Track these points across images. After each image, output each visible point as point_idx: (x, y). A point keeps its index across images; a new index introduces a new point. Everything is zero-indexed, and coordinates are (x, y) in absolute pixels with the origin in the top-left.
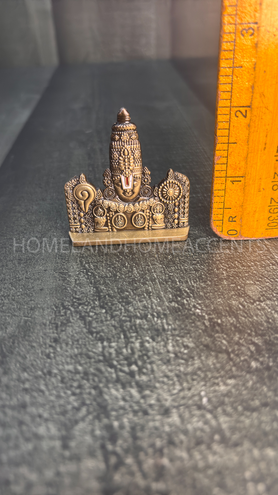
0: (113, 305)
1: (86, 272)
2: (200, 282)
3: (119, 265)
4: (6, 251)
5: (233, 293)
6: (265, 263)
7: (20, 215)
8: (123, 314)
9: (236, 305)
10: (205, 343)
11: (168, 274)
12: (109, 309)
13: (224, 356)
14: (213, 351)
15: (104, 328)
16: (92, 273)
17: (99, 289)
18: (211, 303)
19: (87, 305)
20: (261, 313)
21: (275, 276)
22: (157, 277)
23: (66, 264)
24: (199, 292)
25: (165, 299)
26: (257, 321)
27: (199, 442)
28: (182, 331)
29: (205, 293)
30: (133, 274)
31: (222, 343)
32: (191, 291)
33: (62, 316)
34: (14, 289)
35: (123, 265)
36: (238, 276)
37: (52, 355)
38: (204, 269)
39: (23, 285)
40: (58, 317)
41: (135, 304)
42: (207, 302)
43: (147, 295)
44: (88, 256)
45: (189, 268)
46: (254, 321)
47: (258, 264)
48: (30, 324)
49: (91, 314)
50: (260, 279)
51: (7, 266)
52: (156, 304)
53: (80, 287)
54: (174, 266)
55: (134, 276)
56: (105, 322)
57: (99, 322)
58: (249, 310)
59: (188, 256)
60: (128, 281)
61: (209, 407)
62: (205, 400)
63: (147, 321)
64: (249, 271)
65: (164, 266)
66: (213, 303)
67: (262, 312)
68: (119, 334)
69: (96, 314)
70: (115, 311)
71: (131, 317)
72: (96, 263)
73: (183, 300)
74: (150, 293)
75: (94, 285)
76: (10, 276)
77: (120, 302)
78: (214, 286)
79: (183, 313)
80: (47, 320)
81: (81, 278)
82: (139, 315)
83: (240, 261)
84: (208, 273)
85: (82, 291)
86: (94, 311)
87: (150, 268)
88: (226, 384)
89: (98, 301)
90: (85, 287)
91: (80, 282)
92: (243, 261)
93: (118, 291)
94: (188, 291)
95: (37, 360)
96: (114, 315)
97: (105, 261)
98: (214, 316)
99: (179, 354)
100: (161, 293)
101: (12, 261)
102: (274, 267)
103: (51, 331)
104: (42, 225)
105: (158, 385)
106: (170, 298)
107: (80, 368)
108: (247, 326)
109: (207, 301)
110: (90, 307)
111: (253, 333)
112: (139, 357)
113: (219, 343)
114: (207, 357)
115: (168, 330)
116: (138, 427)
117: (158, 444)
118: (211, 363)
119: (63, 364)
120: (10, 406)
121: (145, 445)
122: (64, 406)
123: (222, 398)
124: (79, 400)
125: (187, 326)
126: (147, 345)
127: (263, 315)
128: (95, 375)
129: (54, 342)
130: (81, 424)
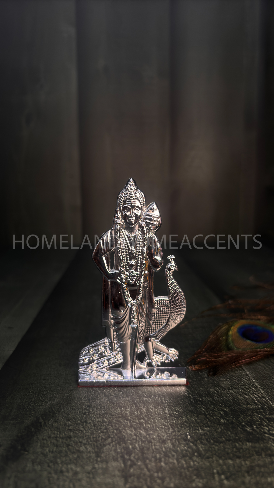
5: (211, 385)
13: (204, 416)
14: (195, 414)
18: (196, 390)
21: (241, 376)
26: (227, 399)
27: (184, 456)
40: (90, 395)
48: (71, 397)
49: (112, 394)
50: (230, 378)
61: (191, 440)
62: (189, 437)
67: (230, 395)
70: (129, 393)
88: (202, 429)
95: (77, 416)
102: (241, 372)
105: (158, 429)
112: (146, 416)
114: (191, 417)
115: (166, 403)
116: (145, 449)
117: (158, 456)
118: (194, 420)
119: (94, 418)
120: (60, 437)
121: (150, 456)
122: (96, 438)
123: (200, 436)
124: (106, 435)
125: (179, 401)
126: (151, 410)
127: (230, 397)
128: (117, 424)
129: (88, 407)
130: (107, 447)
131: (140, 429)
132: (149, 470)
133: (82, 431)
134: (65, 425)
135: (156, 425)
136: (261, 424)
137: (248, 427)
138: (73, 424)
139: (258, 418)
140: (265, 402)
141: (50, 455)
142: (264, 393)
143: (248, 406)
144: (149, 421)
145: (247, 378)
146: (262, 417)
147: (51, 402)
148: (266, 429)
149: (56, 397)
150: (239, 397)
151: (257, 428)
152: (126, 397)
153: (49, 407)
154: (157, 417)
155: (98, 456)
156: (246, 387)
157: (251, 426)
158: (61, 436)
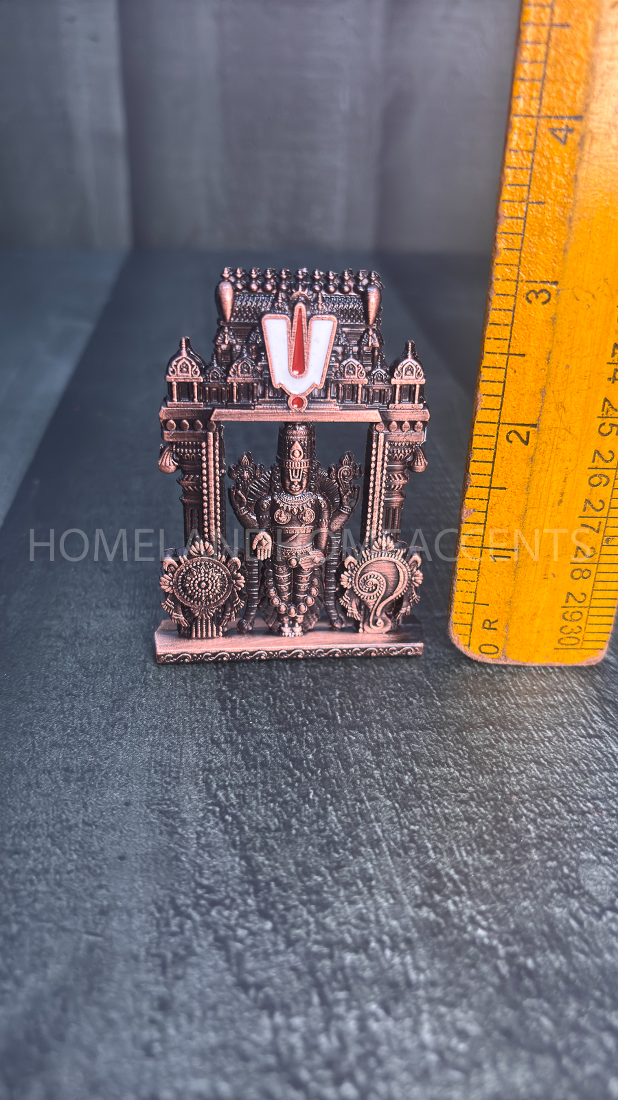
0: (288, 909)
1: (221, 812)
2: (479, 851)
3: (295, 796)
4: (34, 745)
7: (60, 644)
8: (314, 936)
9: (562, 917)
10: (504, 1024)
11: (408, 828)
12: (280, 920)
15: (272, 973)
16: (234, 816)
17: (254, 864)
19: (228, 908)
22: (384, 836)
23: (174, 787)
24: (480, 879)
25: (404, 897)
28: (450, 988)
29: (494, 885)
30: (327, 824)
31: (540, 1024)
32: (462, 878)
33: (174, 934)
34: (58, 851)
35: (304, 798)
36: (562, 839)
37: (157, 1048)
38: (485, 815)
39: (79, 842)
41: (339, 909)
42: (498, 909)
43: (364, 886)
44: (222, 766)
45: (454, 812)
46: (607, 965)
47: (602, 806)
51: (38, 787)
52: (387, 910)
53: (210, 856)
54: (420, 807)
55: (331, 829)
56: (272, 958)
57: (261, 956)
58: (592, 934)
59: (449, 777)
60: (319, 844)
63: (370, 957)
64: (584, 827)
65: (397, 805)
66: (511, 911)
68: (306, 992)
69: (252, 933)
71: (334, 945)
72: (242, 788)
73: (446, 901)
74: (370, 879)
75: (241, 850)
76: (48, 814)
77: (303, 903)
78: (512, 865)
79: (450, 939)
80: (140, 947)
81: (209, 830)
82: (349, 940)
83: (563, 798)
84: (495, 827)
85: (214, 866)
86: (247, 925)
87: (366, 807)
89: (252, 896)
90: (221, 857)
91: (209, 839)
92: (568, 799)
93: (296, 870)
94: (456, 877)
96: (293, 937)
97: (263, 783)
98: (516, 948)
99: (448, 1056)
100: (395, 882)
101: (49, 773)
103: (151, 977)
104: (112, 674)
106: (416, 897)
107: (224, 1088)
108: (591, 978)
109: (500, 907)
110: (236, 913)
111: (608, 1001)
113: (534, 1024)
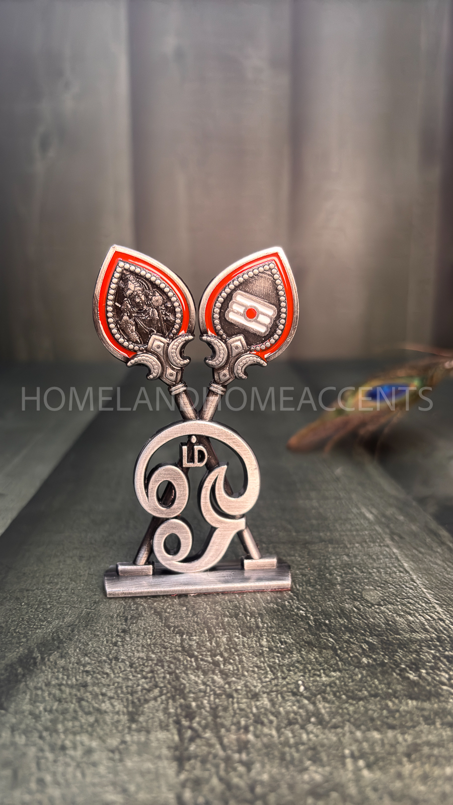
5: (347, 596)
6: (391, 569)
13: (331, 652)
14: (316, 648)
18: (319, 605)
20: (379, 616)
21: (401, 583)
26: (374, 623)
27: (290, 723)
40: (128, 611)
48: (93, 615)
49: (168, 610)
50: (382, 585)
61: (306, 694)
62: (302, 688)
67: (381, 615)
70: (197, 609)
88: (327, 676)
95: (101, 647)
102: (402, 574)
105: (246, 673)
112: (226, 650)
114: (308, 653)
115: (263, 627)
116: (220, 708)
117: (243, 722)
118: (312, 658)
119: (132, 651)
120: (67, 685)
121: (227, 723)
122: (132, 687)
123: (323, 687)
124: (150, 682)
125: (287, 625)
126: (237, 640)
127: (382, 618)
128: (171, 663)
129: (122, 632)
130: (152, 703)
131: (214, 673)
132: (224, 748)
133: (107, 674)
134: (79, 662)
135: (243, 667)
136: (435, 668)
137: (411, 672)
138: (93, 662)
139: (430, 657)
140: (445, 629)
141: (46, 717)
142: (442, 612)
143: (413, 635)
144: (231, 659)
145: (413, 585)
146: (438, 654)
147: (57, 621)
148: (445, 677)
149: (68, 613)
150: (398, 619)
151: (428, 673)
152: (192, 616)
153: (53, 631)
154: (246, 652)
155: (132, 720)
156: (411, 601)
157: (417, 671)
158: (69, 682)
